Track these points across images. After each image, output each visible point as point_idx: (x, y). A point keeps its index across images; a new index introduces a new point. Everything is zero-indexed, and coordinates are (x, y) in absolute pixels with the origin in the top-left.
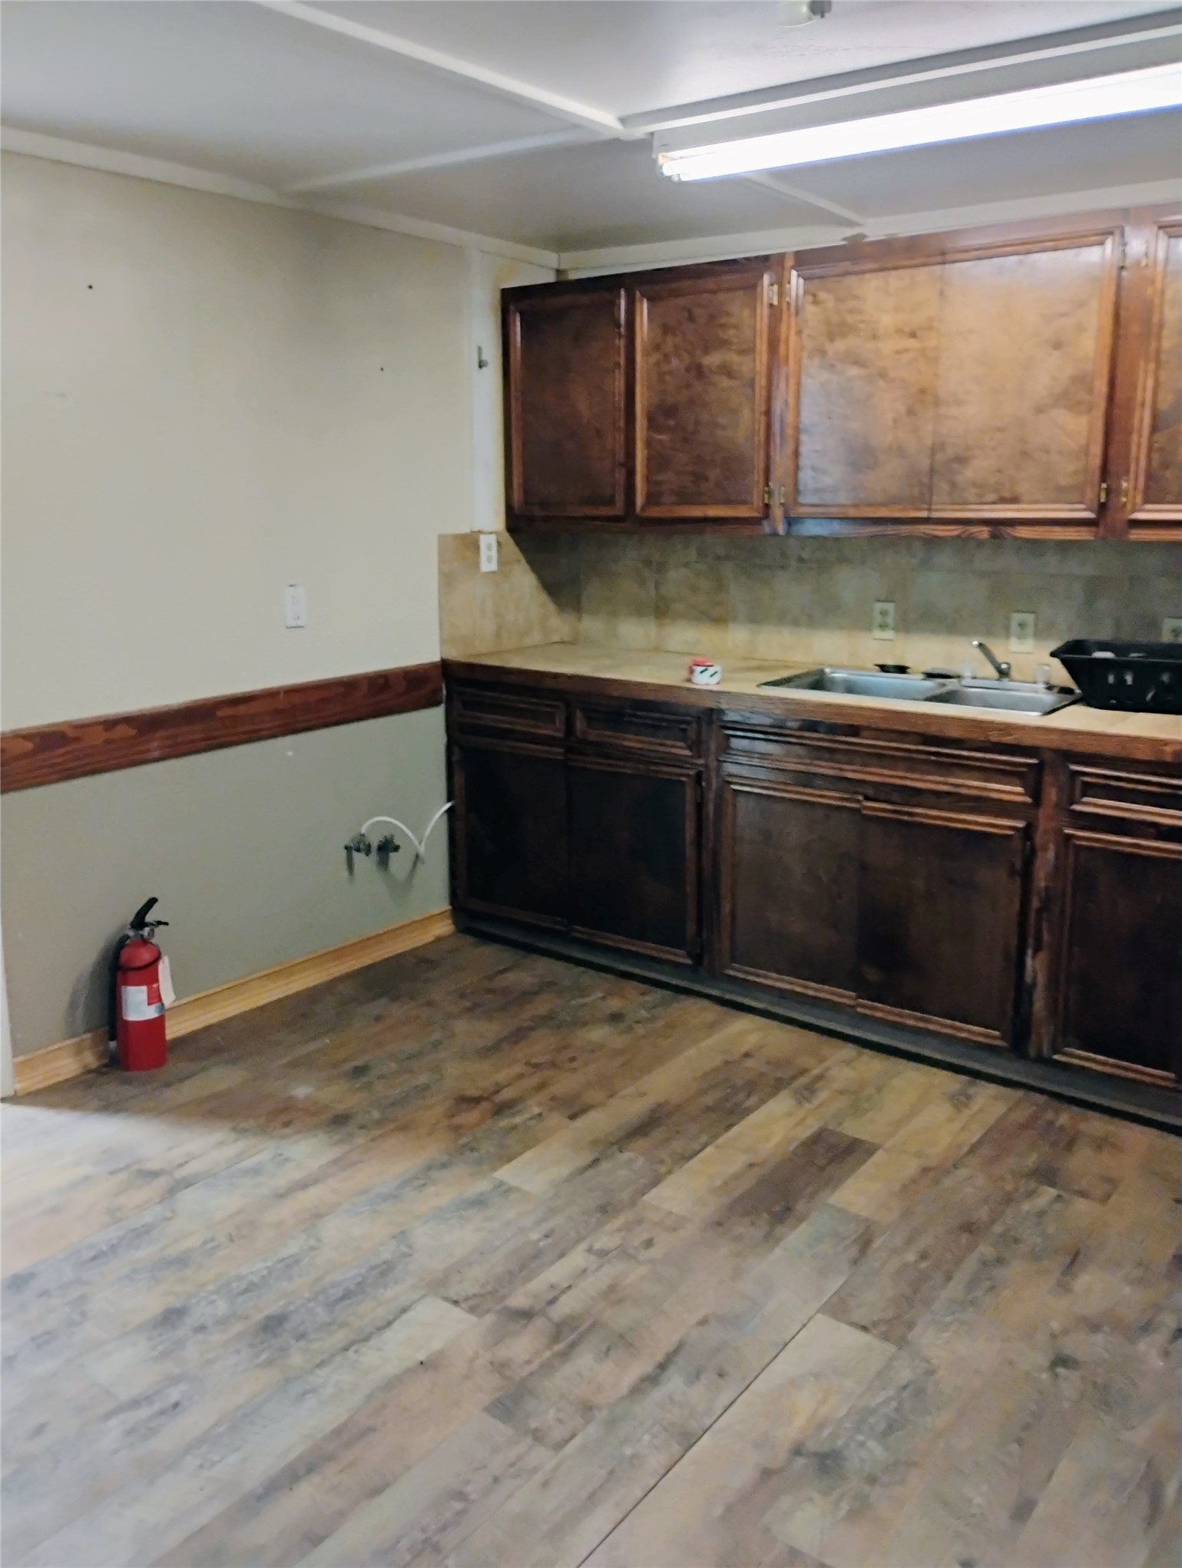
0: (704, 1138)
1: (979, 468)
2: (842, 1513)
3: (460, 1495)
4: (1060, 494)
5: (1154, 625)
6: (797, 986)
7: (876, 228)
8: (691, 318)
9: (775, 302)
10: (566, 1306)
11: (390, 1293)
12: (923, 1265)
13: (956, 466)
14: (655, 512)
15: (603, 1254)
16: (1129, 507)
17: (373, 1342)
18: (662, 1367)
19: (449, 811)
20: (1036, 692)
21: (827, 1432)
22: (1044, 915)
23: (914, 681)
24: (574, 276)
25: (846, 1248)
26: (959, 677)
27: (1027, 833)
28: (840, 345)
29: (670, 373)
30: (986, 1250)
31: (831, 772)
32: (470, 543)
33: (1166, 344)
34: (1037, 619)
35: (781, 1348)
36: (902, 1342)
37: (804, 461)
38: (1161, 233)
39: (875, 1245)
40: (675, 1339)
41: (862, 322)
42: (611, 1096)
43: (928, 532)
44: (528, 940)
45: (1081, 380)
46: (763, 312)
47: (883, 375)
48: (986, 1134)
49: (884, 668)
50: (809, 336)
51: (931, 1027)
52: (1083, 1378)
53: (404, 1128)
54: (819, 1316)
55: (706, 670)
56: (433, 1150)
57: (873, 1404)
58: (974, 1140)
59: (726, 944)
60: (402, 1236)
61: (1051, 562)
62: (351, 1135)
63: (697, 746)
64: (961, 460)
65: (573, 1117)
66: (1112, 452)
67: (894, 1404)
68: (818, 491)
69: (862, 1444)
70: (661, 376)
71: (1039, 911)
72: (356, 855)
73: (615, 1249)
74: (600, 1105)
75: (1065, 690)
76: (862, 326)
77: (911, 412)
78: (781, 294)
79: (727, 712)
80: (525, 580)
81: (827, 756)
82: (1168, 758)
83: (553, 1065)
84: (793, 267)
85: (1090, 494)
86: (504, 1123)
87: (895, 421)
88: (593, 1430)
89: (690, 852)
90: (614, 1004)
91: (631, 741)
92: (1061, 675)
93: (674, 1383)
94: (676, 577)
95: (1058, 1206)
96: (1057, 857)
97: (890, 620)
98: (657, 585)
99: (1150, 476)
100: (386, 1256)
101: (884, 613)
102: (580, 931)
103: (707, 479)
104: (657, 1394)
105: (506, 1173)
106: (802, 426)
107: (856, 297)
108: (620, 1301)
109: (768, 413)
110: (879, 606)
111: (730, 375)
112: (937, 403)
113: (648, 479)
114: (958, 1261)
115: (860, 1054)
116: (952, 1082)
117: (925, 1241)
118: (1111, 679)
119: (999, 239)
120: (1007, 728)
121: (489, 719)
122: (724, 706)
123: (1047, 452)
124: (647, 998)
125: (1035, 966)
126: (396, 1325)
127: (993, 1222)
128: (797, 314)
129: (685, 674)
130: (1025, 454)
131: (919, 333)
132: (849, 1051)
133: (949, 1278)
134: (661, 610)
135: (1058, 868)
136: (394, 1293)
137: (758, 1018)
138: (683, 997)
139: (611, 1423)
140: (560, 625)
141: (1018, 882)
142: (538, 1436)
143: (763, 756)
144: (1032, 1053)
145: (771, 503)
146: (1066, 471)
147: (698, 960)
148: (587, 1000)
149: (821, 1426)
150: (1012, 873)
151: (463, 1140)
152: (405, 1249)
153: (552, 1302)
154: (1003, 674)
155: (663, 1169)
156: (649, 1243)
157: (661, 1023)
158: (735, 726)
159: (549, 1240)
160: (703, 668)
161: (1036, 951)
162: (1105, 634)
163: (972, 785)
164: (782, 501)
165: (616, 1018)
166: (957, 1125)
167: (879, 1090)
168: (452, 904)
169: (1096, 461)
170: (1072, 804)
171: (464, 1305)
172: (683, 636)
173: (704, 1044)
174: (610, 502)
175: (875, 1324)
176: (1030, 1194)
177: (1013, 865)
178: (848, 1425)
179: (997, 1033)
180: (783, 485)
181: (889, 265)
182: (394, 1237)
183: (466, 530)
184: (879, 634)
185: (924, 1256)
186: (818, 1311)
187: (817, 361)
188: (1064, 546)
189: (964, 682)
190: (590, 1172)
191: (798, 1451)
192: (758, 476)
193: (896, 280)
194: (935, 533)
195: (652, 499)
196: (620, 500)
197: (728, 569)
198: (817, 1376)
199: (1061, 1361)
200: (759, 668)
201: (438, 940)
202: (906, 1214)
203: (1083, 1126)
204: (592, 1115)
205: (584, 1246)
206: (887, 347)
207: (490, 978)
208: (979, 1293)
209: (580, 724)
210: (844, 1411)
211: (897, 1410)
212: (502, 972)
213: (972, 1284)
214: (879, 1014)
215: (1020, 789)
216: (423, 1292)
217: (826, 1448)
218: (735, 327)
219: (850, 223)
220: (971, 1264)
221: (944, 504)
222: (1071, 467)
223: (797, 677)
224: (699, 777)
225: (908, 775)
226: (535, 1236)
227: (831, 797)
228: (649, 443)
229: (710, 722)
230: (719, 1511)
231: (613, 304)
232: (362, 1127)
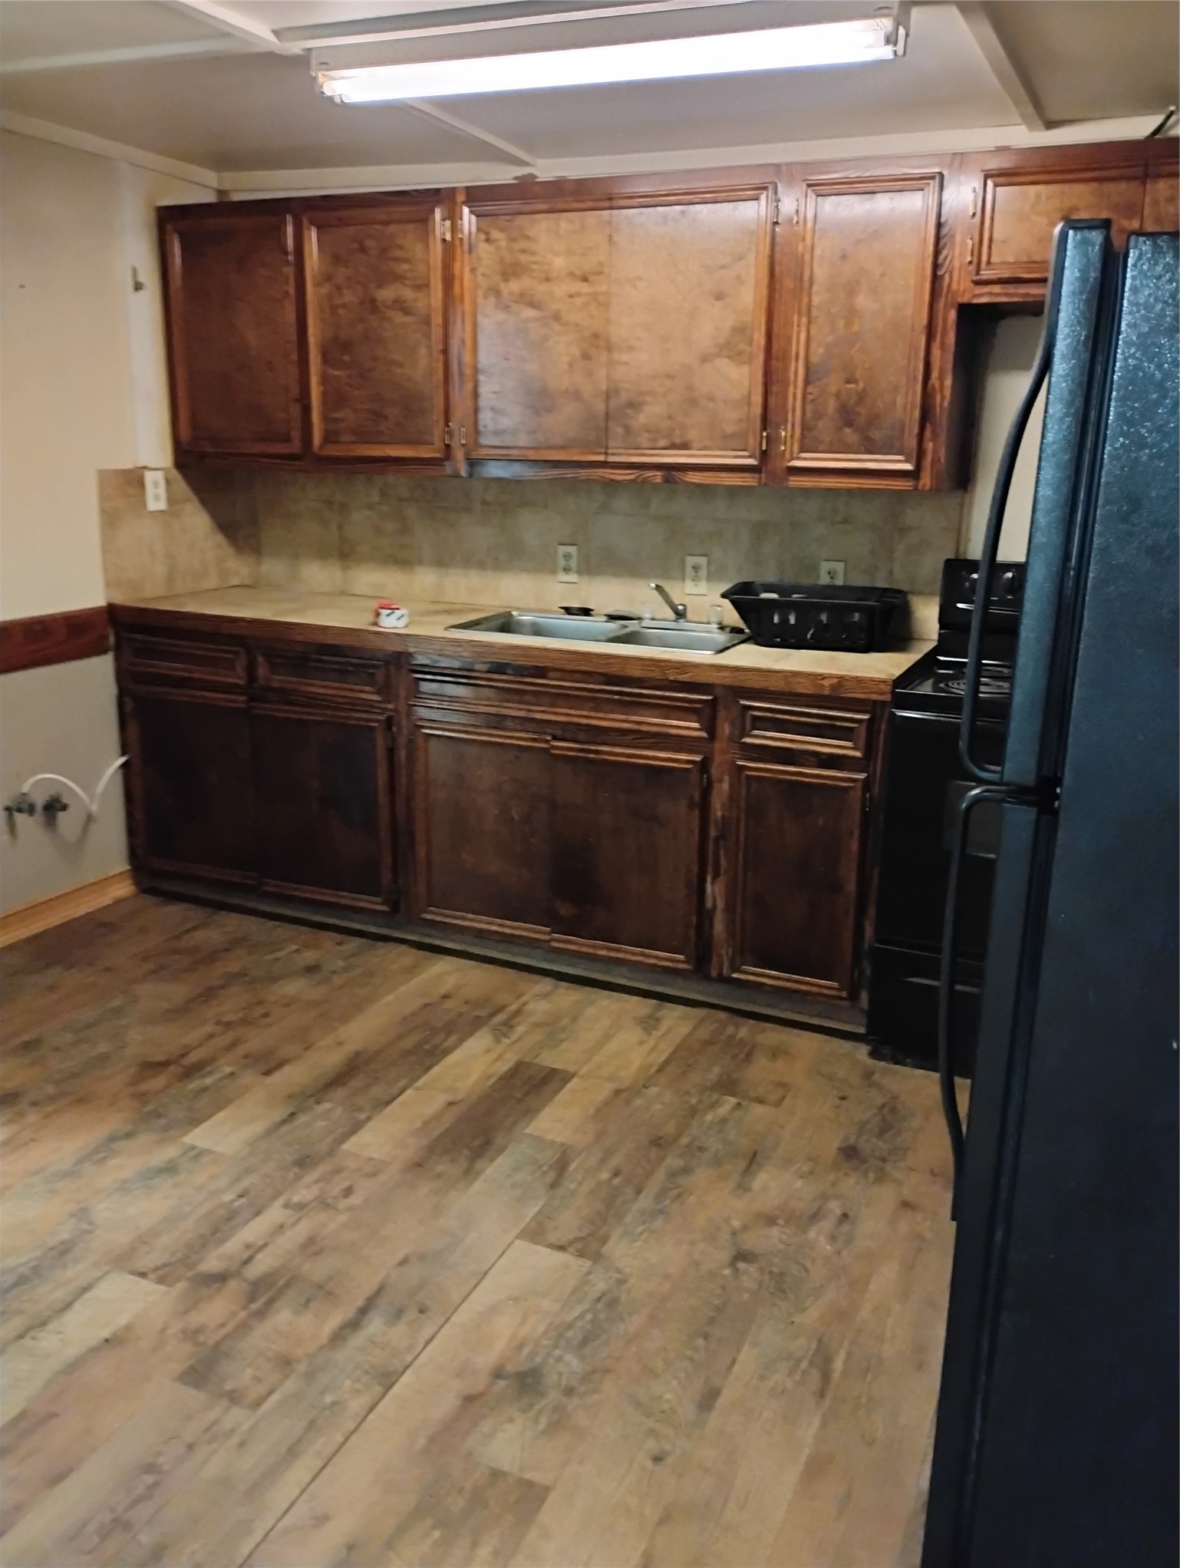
0: (402, 1083)
1: (651, 413)
2: (541, 1427)
3: (151, 1468)
4: (727, 441)
5: (814, 568)
6: (494, 925)
7: (547, 169)
8: (363, 249)
9: (448, 237)
10: (263, 1264)
11: (70, 1273)
12: (616, 1181)
13: (629, 411)
14: (332, 451)
15: (301, 1207)
16: (787, 455)
17: (51, 1327)
18: (363, 1311)
19: (124, 766)
20: (709, 632)
21: (526, 1351)
22: (722, 842)
23: (597, 624)
24: (236, 197)
25: (544, 1173)
26: (640, 619)
27: (704, 766)
28: (514, 286)
29: (344, 306)
30: (673, 1161)
31: (522, 714)
32: (134, 479)
33: (816, 300)
34: (709, 563)
35: (480, 1277)
36: (597, 1257)
37: (483, 402)
38: (810, 191)
39: (572, 1167)
40: (376, 1281)
41: (535, 263)
42: (307, 1048)
43: (607, 476)
44: (216, 897)
45: (740, 330)
46: (437, 249)
47: (557, 317)
48: (674, 1053)
49: (568, 611)
50: (483, 275)
51: (621, 955)
52: (762, 1270)
53: (81, 1101)
54: (518, 1242)
55: (393, 613)
56: (115, 1121)
57: (569, 1318)
58: (663, 1058)
59: (422, 890)
60: (82, 1213)
61: (720, 507)
62: (21, 1115)
63: (386, 690)
64: (634, 405)
65: (268, 1073)
66: (772, 401)
67: (589, 1316)
68: (497, 433)
69: (560, 1359)
70: (333, 308)
71: (717, 839)
72: (19, 818)
73: (314, 1200)
74: (298, 1057)
75: (736, 630)
76: (534, 267)
77: (586, 356)
78: (454, 229)
79: (415, 655)
80: (197, 521)
81: (516, 697)
82: (827, 692)
83: (245, 1022)
84: (464, 203)
85: (752, 442)
86: (194, 1085)
87: (570, 365)
88: (290, 1385)
89: (383, 798)
90: (310, 956)
91: (319, 688)
92: (733, 618)
93: (375, 1325)
94: (360, 519)
95: (738, 1113)
96: (731, 787)
97: (573, 563)
98: (340, 528)
99: (805, 427)
100: (65, 1236)
101: (567, 557)
102: (271, 886)
103: (386, 418)
104: (357, 1340)
105: (197, 1137)
106: (480, 366)
107: (528, 238)
108: (317, 1254)
109: (445, 351)
110: (562, 550)
111: (407, 311)
112: (609, 349)
113: (325, 418)
114: (649, 1175)
115: (556, 987)
116: (645, 1005)
117: (615, 1161)
118: (776, 619)
119: (663, 188)
120: (683, 666)
121: (165, 667)
122: (412, 650)
123: (712, 399)
124: (343, 948)
125: (715, 891)
126: (77, 1306)
127: (679, 1135)
128: (470, 252)
129: (371, 618)
130: (693, 402)
131: (591, 278)
132: (545, 984)
133: (639, 1192)
134: (345, 553)
135: (733, 797)
136: (74, 1273)
137: (455, 959)
138: (380, 944)
139: (310, 1376)
140: (240, 568)
141: (697, 813)
142: (234, 1398)
143: (452, 699)
144: (714, 973)
145: (452, 444)
146: (731, 419)
147: (395, 907)
148: (280, 954)
149: (520, 1347)
150: (691, 805)
151: (150, 1107)
152: (86, 1226)
153: (248, 1261)
154: (680, 615)
155: (363, 1116)
156: (348, 1192)
157: (358, 971)
158: (423, 669)
159: (243, 1200)
160: (390, 611)
161: (716, 876)
162: (771, 577)
163: (654, 722)
164: (463, 442)
165: (312, 969)
166: (647, 1047)
167: (574, 1019)
168: (131, 864)
169: (757, 410)
170: (743, 737)
171: (152, 1276)
172: (369, 579)
173: (403, 988)
174: (287, 439)
175: (571, 1243)
176: (714, 1105)
177: (691, 799)
178: (545, 1342)
179: (681, 957)
180: (463, 426)
181: (560, 206)
182: (72, 1216)
183: (129, 466)
184: (563, 577)
185: (616, 1174)
186: (517, 1237)
187: (492, 300)
188: (733, 492)
189: (645, 623)
190: (285, 1129)
191: (498, 1374)
192: (438, 415)
193: (566, 222)
194: (612, 477)
195: (329, 438)
196: (296, 435)
197: (411, 512)
198: (515, 1299)
199: (741, 1256)
200: (448, 612)
201: (118, 902)
202: (600, 1136)
203: (760, 1038)
204: (287, 1069)
205: (281, 1201)
206: (561, 289)
207: (177, 937)
208: (667, 1202)
209: (262, 671)
210: (541, 1328)
211: (592, 1321)
212: (187, 932)
213: (660, 1195)
214: (573, 947)
215: (696, 725)
216: (107, 1268)
217: (525, 1368)
218: (407, 261)
219: (521, 163)
220: (660, 1175)
221: (618, 448)
222: (734, 415)
223: (486, 619)
224: (389, 723)
225: (593, 714)
226: (228, 1197)
227: (521, 738)
228: (324, 380)
229: (399, 667)
230: (421, 1442)
231: (280, 230)
232: (34, 1104)
